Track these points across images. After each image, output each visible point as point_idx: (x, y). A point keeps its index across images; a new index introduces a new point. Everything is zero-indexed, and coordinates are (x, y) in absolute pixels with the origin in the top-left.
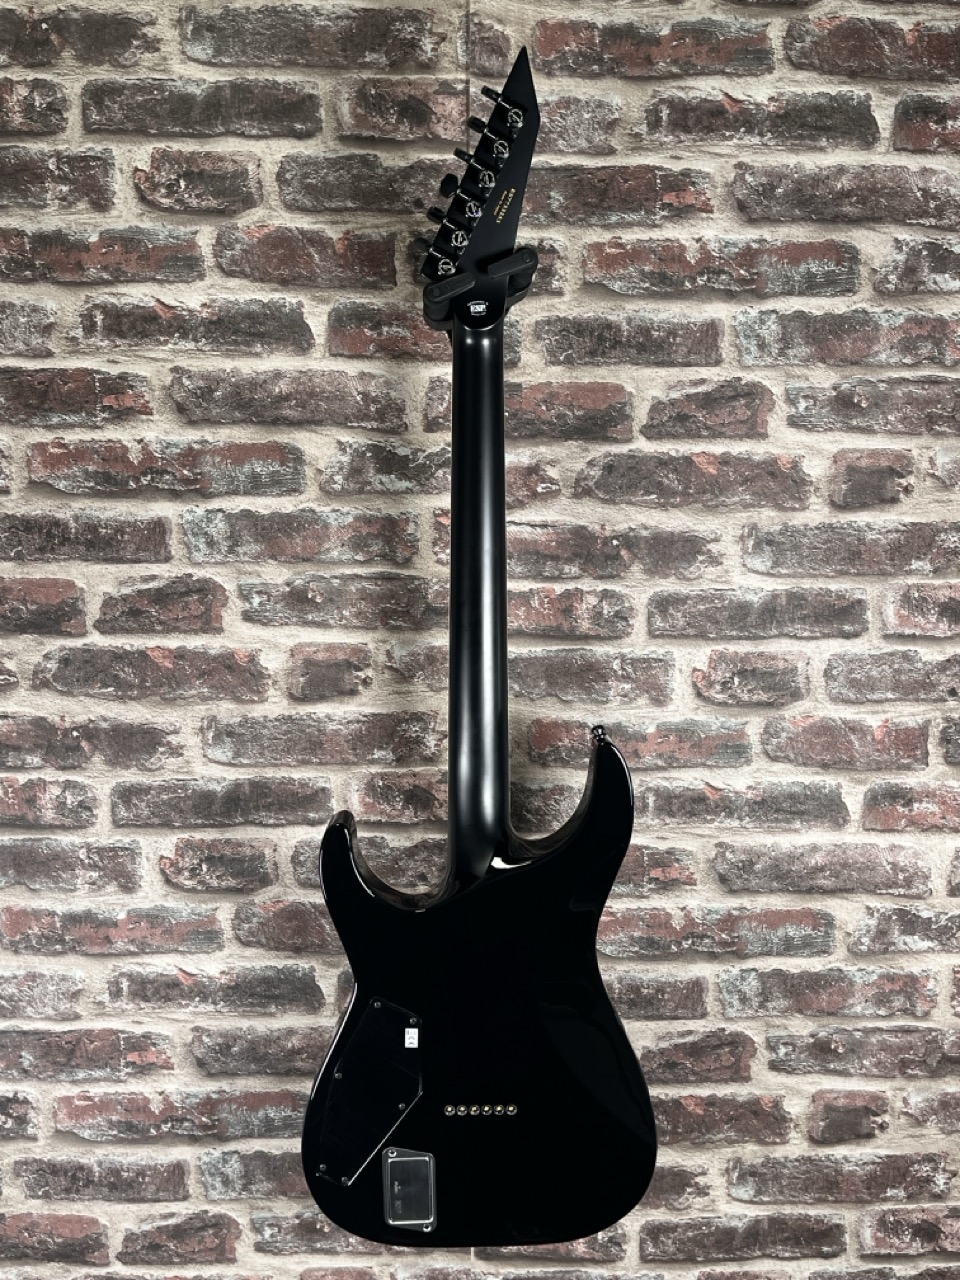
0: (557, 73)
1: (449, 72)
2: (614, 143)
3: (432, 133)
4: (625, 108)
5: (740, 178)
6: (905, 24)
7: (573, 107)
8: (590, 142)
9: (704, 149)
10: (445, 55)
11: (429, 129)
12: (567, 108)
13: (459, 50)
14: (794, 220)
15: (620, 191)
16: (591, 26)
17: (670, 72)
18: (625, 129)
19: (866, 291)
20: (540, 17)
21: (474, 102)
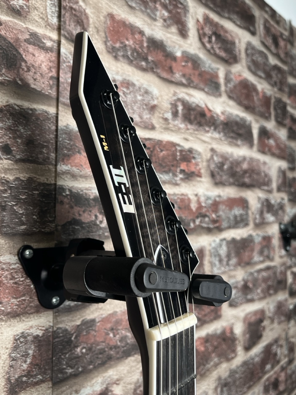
0: (121, 59)
1: (39, 26)
2: (155, 122)
3: (21, 80)
4: (160, 98)
5: (212, 157)
6: (259, 87)
7: (131, 89)
8: (141, 117)
9: (198, 136)
10: (35, 8)
11: (18, 74)
12: (128, 88)
13: (48, 10)
14: (231, 184)
15: (158, 158)
16: (141, 33)
17: (181, 81)
18: (160, 113)
19: (251, 225)
20: (110, 11)
21: (64, 62)
